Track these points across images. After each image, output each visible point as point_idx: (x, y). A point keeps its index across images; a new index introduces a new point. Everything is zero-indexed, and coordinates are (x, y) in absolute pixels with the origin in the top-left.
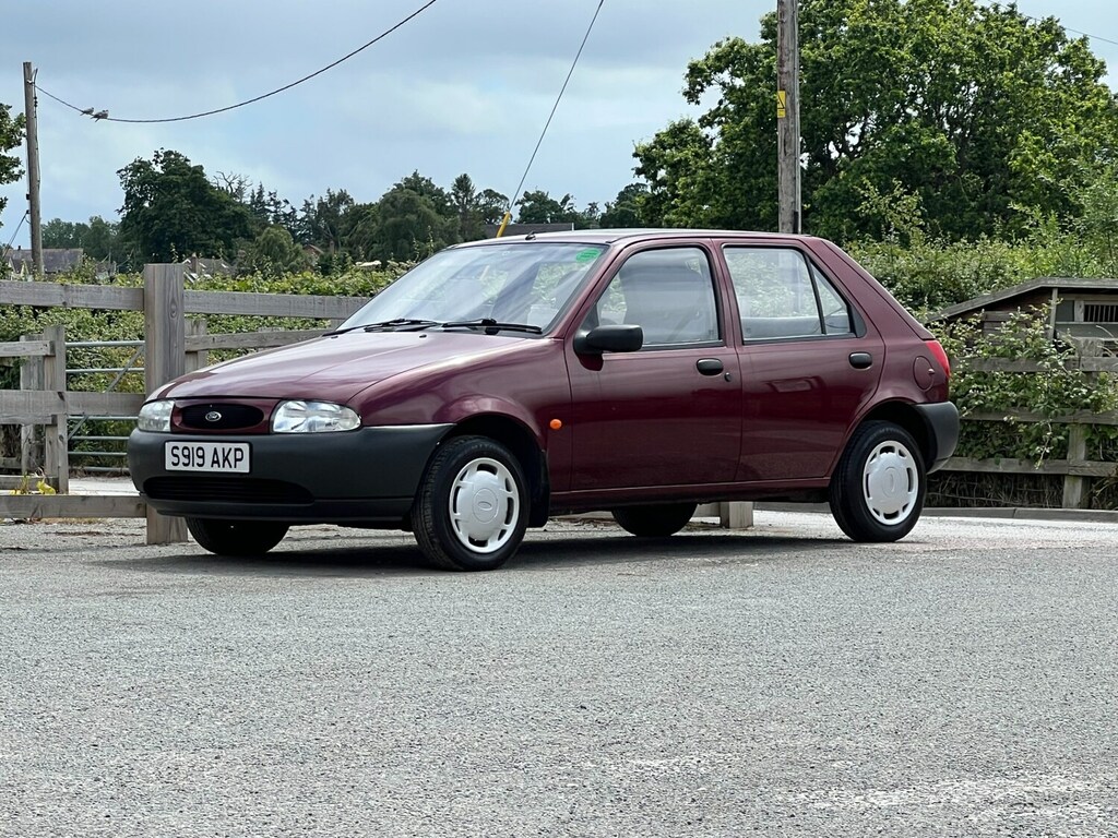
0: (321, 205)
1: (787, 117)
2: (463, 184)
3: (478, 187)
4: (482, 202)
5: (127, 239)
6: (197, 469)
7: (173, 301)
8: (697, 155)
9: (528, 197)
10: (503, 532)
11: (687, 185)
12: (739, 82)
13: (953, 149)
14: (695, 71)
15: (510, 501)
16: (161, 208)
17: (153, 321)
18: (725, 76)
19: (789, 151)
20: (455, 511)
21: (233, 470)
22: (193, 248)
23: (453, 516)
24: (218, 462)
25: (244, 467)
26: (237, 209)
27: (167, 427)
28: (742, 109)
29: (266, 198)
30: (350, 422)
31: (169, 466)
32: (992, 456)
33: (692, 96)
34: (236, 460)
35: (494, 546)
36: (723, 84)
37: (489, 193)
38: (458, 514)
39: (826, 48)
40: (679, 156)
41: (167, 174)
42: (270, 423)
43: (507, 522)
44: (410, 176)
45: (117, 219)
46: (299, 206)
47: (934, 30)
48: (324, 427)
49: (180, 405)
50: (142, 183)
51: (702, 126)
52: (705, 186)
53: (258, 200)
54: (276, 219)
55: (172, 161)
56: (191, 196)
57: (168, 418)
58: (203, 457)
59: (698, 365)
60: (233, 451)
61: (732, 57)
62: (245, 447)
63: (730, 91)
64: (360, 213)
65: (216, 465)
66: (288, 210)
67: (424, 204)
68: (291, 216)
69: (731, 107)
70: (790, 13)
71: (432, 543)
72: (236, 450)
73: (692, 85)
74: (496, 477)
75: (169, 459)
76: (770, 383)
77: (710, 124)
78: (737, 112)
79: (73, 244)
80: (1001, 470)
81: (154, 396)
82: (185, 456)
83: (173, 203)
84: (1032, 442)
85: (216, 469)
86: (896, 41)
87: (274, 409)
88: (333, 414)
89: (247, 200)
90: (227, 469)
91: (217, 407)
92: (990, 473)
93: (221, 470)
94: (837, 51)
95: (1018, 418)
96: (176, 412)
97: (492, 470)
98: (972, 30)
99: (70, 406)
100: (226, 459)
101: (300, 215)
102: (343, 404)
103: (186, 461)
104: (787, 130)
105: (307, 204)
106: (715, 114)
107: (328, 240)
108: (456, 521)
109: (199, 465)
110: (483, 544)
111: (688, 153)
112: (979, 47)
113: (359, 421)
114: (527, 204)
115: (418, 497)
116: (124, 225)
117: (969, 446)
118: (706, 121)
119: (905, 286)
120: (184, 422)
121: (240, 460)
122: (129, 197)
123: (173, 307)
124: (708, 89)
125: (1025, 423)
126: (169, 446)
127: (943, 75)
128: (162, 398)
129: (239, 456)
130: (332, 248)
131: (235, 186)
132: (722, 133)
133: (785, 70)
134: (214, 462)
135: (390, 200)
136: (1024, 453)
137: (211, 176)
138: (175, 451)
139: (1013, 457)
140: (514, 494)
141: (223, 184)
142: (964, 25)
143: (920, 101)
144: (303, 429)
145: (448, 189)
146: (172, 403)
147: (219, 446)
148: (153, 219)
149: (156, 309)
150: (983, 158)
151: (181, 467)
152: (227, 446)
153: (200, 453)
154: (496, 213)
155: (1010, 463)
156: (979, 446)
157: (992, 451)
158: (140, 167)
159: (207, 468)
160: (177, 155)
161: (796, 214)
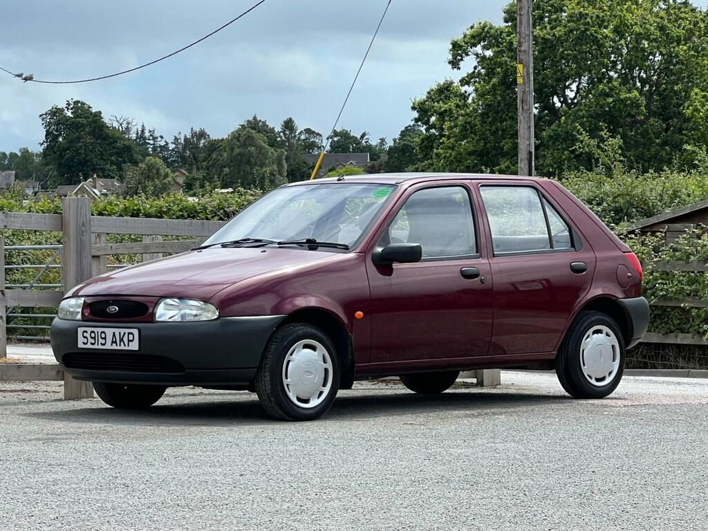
0: (186, 139)
1: (524, 83)
2: (289, 125)
3: (300, 126)
4: (303, 137)
5: (47, 165)
6: (100, 347)
7: (83, 224)
8: (458, 106)
9: (336, 134)
10: (321, 393)
11: (451, 128)
12: (489, 53)
13: (643, 101)
14: (456, 46)
15: (326, 370)
16: (71, 142)
17: (69, 239)
18: (479, 49)
19: (525, 107)
20: (287, 378)
21: (127, 348)
22: (94, 171)
23: (285, 382)
24: (116, 342)
25: (134, 346)
26: (126, 143)
27: (79, 317)
28: (491, 73)
29: (147, 134)
30: (211, 314)
31: (80, 345)
32: (673, 332)
33: (455, 63)
34: (129, 341)
35: (314, 403)
36: (477, 55)
37: (308, 131)
38: (289, 380)
39: (552, 29)
40: (445, 107)
41: (75, 117)
42: (153, 314)
43: (324, 385)
44: (251, 119)
45: (41, 149)
46: (170, 140)
47: (629, 16)
48: (192, 317)
49: (89, 300)
50: (57, 124)
51: (462, 85)
52: (464, 128)
53: (141, 136)
54: (154, 149)
55: (80, 108)
56: (92, 133)
57: (80, 310)
58: (105, 338)
59: (461, 271)
60: (126, 334)
61: (482, 35)
62: (136, 332)
63: (482, 59)
64: (214, 146)
65: (114, 344)
66: (163, 143)
67: (261, 140)
68: (165, 148)
69: (483, 71)
70: (526, 8)
71: (270, 401)
72: (129, 333)
73: (455, 56)
74: (316, 353)
75: (81, 340)
76: (513, 284)
77: (468, 83)
78: (487, 74)
79: (8, 168)
80: (679, 342)
81: (70, 294)
82: (92, 338)
83: (79, 138)
84: (702, 322)
85: (114, 347)
86: (602, 23)
87: (156, 304)
88: (198, 308)
89: (134, 136)
90: (122, 347)
91: (115, 303)
92: (671, 344)
93: (118, 348)
94: (559, 31)
95: (692, 305)
96: (85, 305)
97: (313, 348)
98: (657, 16)
99: (9, 300)
100: (121, 340)
101: (171, 147)
102: (206, 300)
103: (93, 341)
104: (524, 92)
105: (176, 139)
106: (471, 76)
107: (191, 165)
108: (287, 385)
109: (102, 344)
110: (307, 401)
111: (451, 104)
112: (662, 28)
113: (217, 313)
114: (335, 139)
115: (260, 368)
116: (45, 154)
117: (655, 324)
118: (464, 82)
119: (609, 205)
120: (92, 313)
121: (132, 341)
122: (48, 134)
123: (84, 228)
124: (466, 58)
125: (696, 308)
126: (80, 330)
127: (636, 49)
128: (75, 295)
129: (131, 338)
130: (194, 171)
131: (124, 126)
132: (476, 90)
133: (523, 49)
134: (113, 342)
135: (236, 136)
136: (695, 330)
137: (107, 119)
138: (85, 334)
139: (688, 333)
140: (329, 366)
141: (116, 125)
142: (651, 11)
143: (619, 67)
144: (177, 318)
145: (278, 129)
146: (83, 299)
147: (117, 331)
148: (65, 150)
149: (71, 231)
150: (665, 108)
151: (89, 346)
152: (122, 331)
153: (103, 335)
154: (312, 146)
155: (685, 338)
156: (663, 325)
157: (673, 328)
158: (56, 112)
159: (108, 346)
160: (83, 104)
161: (530, 153)
